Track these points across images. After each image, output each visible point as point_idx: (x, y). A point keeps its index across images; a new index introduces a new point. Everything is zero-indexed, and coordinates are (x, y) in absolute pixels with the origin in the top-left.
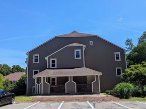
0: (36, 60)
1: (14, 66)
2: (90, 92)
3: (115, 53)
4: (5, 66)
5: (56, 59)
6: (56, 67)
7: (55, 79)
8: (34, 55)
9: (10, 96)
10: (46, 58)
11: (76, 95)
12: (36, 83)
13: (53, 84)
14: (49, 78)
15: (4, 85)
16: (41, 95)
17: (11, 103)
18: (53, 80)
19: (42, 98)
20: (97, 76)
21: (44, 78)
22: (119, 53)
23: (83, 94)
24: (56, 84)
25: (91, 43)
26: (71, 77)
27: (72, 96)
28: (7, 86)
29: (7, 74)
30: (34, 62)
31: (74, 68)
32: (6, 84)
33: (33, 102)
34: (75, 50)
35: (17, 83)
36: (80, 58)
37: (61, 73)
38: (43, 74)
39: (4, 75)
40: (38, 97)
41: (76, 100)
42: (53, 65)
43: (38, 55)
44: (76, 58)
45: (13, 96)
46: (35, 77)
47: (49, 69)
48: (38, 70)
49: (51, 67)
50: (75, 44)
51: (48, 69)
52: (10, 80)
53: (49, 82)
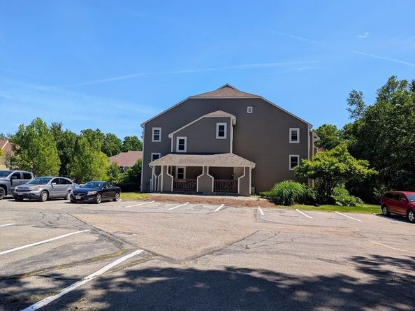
0: (156, 137)
1: (127, 138)
2: (235, 193)
3: (291, 129)
4: (111, 137)
5: (185, 138)
6: (185, 151)
7: (183, 169)
8: (154, 129)
9: (114, 190)
10: (171, 136)
11: (212, 195)
12: (153, 173)
13: (181, 176)
14: (174, 167)
15: (108, 174)
16: (159, 192)
17: (115, 200)
18: (181, 170)
19: (160, 197)
20: (247, 169)
21: (165, 167)
22: (298, 130)
23: (222, 195)
24: (184, 178)
25: (250, 110)
26: (205, 167)
27: (204, 197)
28: (115, 176)
29: (115, 153)
30: (153, 140)
31: (213, 154)
32: (112, 172)
33: (145, 201)
34: (218, 124)
35: (129, 172)
36: (225, 137)
37: (190, 161)
38: (163, 162)
39: (109, 156)
40: (154, 194)
41: (208, 202)
42: (181, 148)
43: (160, 129)
44: (217, 137)
45: (118, 191)
46: (153, 164)
47: (175, 153)
48: (159, 154)
49: (178, 150)
50: (219, 114)
51: (172, 153)
52: (119, 165)
53: (174, 174)
